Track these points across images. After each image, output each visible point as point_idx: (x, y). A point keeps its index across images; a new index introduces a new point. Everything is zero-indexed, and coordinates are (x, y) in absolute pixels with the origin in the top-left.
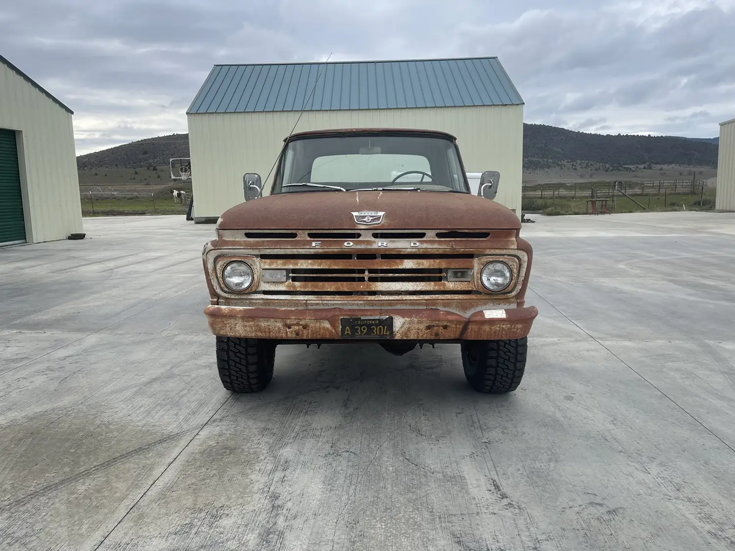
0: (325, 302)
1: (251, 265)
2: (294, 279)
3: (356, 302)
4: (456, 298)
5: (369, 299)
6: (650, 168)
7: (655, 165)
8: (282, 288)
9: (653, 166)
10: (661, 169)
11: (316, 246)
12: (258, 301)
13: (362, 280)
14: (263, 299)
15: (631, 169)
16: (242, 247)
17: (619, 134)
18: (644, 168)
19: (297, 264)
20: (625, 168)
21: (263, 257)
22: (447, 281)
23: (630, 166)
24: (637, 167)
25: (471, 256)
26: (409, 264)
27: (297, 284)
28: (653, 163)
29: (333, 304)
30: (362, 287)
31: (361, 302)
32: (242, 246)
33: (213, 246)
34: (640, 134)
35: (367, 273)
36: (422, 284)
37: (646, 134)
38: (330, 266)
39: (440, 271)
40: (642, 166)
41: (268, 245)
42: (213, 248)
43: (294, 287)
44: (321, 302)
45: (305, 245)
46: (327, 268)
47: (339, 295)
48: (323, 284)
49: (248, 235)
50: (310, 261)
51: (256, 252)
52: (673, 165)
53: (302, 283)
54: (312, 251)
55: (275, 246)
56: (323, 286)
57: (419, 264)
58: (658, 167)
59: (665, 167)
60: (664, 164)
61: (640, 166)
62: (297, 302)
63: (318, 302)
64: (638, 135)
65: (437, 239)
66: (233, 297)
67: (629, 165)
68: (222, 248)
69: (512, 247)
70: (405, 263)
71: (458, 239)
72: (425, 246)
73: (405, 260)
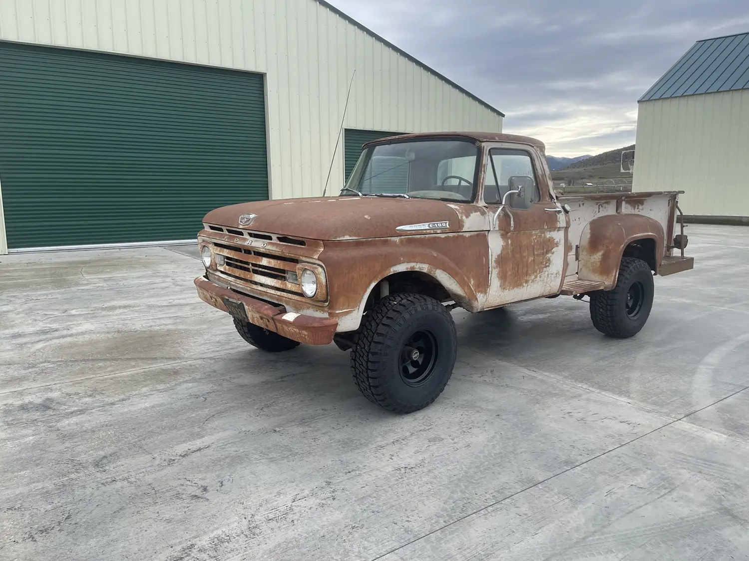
0: (236, 284)
2: (228, 264)
3: (247, 288)
4: (293, 298)
5: (253, 287)
8: (222, 269)
11: (226, 239)
13: (247, 270)
19: (223, 252)
21: (216, 244)
22: (288, 282)
25: (295, 261)
26: (265, 262)
27: (228, 267)
29: (239, 287)
30: (249, 276)
31: (249, 289)
35: (251, 265)
36: (275, 280)
38: (234, 256)
39: (283, 271)
43: (227, 269)
48: (235, 270)
51: (212, 240)
53: (230, 268)
54: (225, 243)
56: (235, 272)
57: (269, 262)
62: (227, 281)
65: (278, 242)
69: (315, 257)
70: (263, 261)
71: (289, 244)
72: (269, 247)
73: (264, 258)
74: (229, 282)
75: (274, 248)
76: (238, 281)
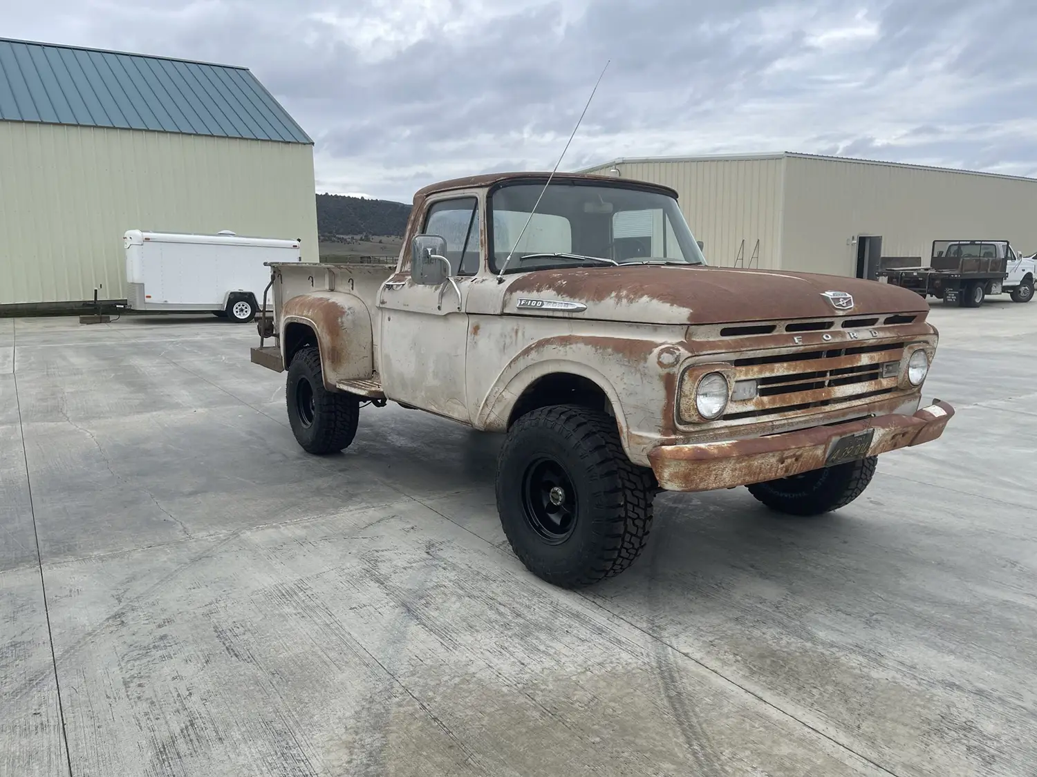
0: (790, 421)
1: (728, 376)
2: (763, 393)
3: (816, 416)
4: (886, 398)
5: (826, 411)
6: (367, 239)
7: (373, 237)
8: (750, 407)
9: (370, 236)
10: (380, 242)
11: (798, 343)
12: (723, 432)
13: (821, 385)
14: (726, 427)
15: (346, 240)
16: (724, 351)
17: (327, 194)
18: (361, 239)
19: (773, 370)
20: (339, 238)
21: (739, 363)
22: (883, 378)
23: (345, 237)
24: (353, 238)
26: (865, 359)
27: (765, 399)
28: (370, 233)
29: (798, 423)
30: (823, 394)
31: (821, 416)
32: (722, 349)
33: (691, 352)
34: (352, 195)
35: (828, 375)
36: (867, 384)
37: (359, 196)
38: (805, 369)
39: (880, 365)
40: (358, 237)
41: (751, 345)
42: (690, 355)
43: (762, 403)
44: (786, 421)
45: (787, 341)
46: (801, 372)
47: (799, 409)
48: (790, 396)
49: (725, 332)
50: (785, 365)
51: (734, 357)
52: (393, 237)
53: (770, 397)
54: (793, 350)
55: (759, 345)
56: (790, 398)
57: (870, 358)
58: (377, 238)
59: (384, 239)
60: (383, 235)
61: (355, 237)
62: (763, 425)
63: (783, 422)
64: (349, 197)
65: (883, 326)
66: (692, 429)
67: (342, 234)
68: (701, 353)
70: (862, 359)
71: (896, 325)
72: (880, 335)
73: (863, 355)
74: (771, 424)
75: (888, 335)
76: (791, 414)
